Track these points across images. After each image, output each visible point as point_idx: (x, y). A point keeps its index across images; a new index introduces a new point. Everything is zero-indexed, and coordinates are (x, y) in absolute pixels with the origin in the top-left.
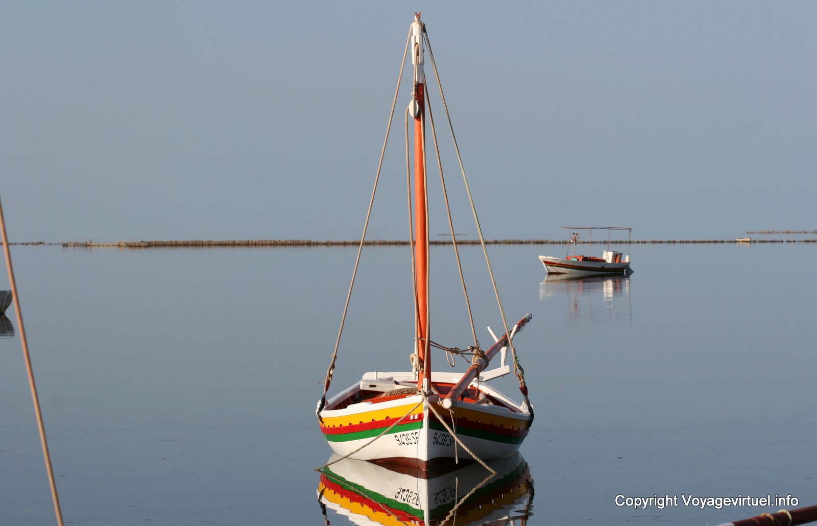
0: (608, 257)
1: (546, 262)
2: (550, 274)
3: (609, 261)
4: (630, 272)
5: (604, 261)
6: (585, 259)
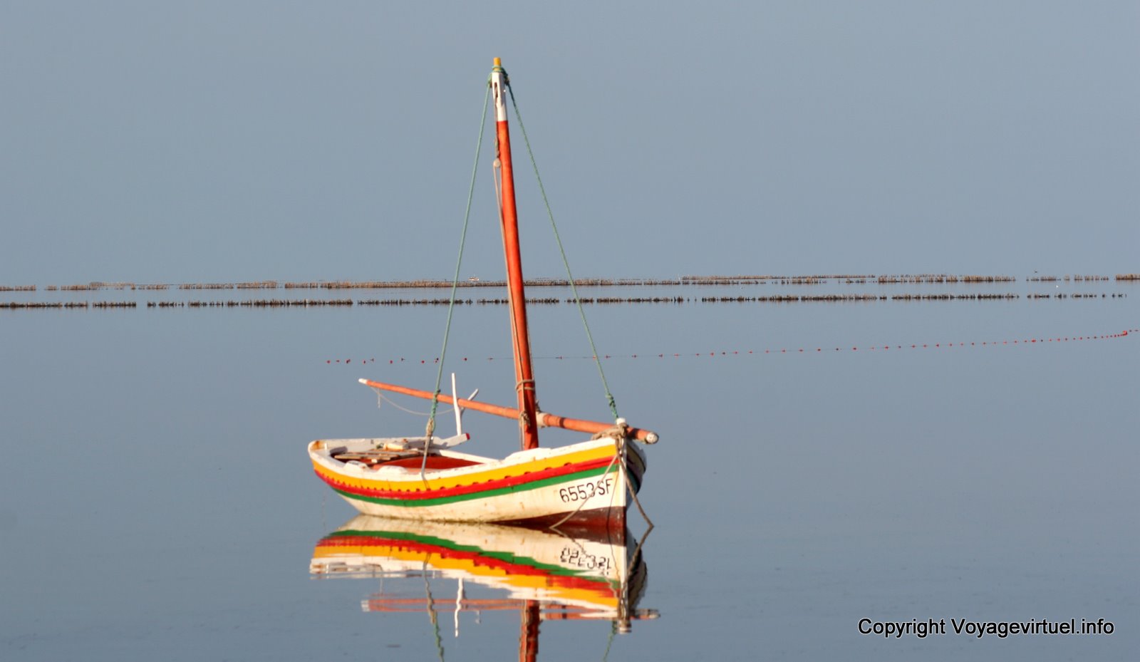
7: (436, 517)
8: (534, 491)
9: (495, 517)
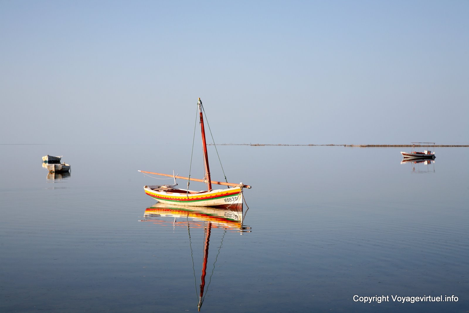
0: (426, 152)
1: (403, 154)
2: (404, 158)
3: (426, 154)
4: (435, 157)
5: (424, 154)
6: (417, 153)
7: (189, 205)
8: (218, 199)
9: (206, 205)
